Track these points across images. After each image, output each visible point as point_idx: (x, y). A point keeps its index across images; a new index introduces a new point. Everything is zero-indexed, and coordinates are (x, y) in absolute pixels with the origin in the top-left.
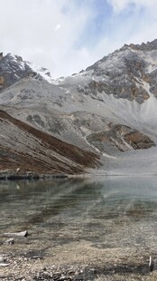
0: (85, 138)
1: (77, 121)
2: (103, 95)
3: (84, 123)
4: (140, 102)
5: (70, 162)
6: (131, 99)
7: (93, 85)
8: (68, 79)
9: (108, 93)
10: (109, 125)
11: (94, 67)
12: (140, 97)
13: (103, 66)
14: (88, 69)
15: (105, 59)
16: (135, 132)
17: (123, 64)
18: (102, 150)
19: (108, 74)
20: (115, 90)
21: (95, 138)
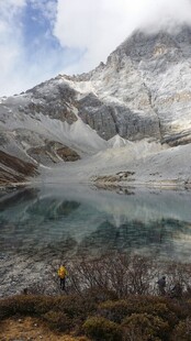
0: (25, 151)
1: (18, 137)
2: (40, 115)
3: (24, 138)
4: (70, 123)
5: (14, 172)
6: (63, 121)
7: (32, 106)
8: (10, 99)
9: (45, 114)
10: (45, 141)
11: (33, 91)
12: (71, 119)
13: (40, 90)
14: (28, 91)
15: (42, 85)
16: (66, 148)
17: (57, 91)
18: (39, 161)
19: (44, 98)
20: (50, 112)
21: (34, 151)
